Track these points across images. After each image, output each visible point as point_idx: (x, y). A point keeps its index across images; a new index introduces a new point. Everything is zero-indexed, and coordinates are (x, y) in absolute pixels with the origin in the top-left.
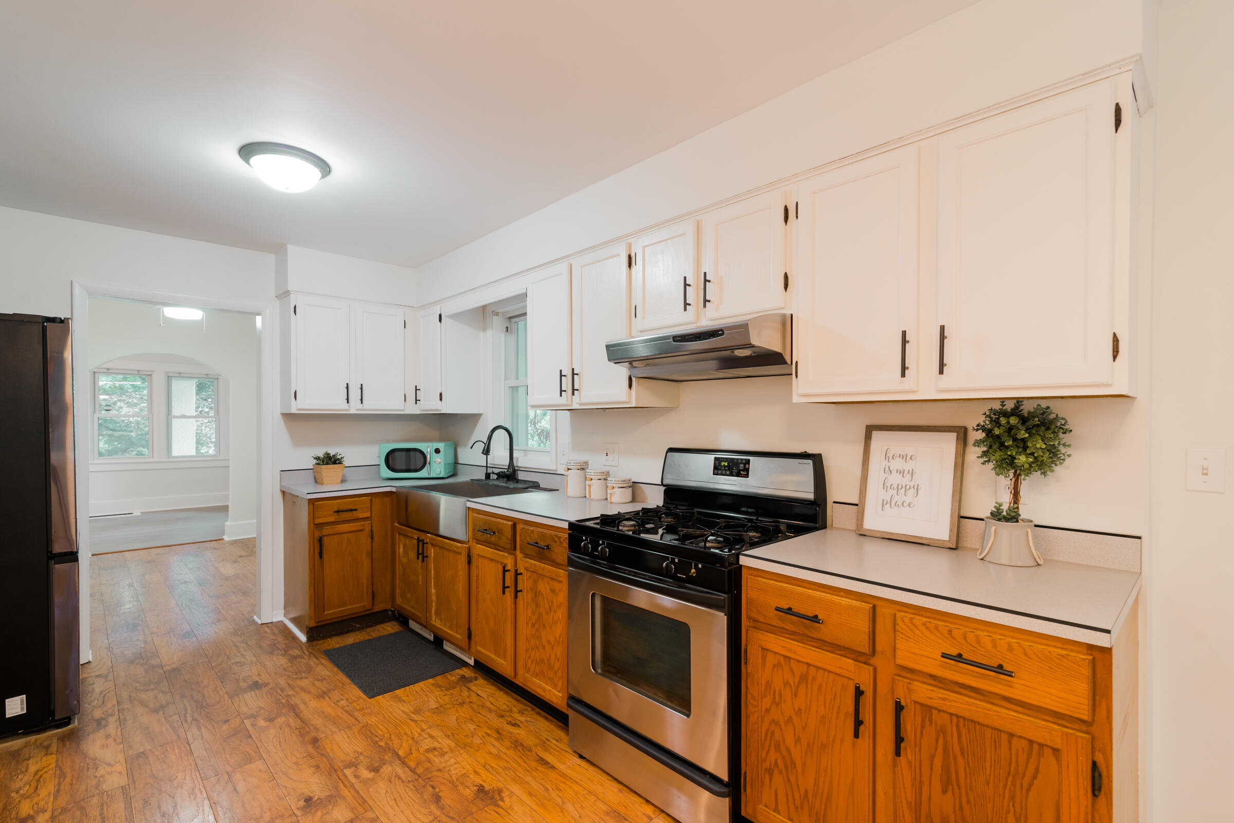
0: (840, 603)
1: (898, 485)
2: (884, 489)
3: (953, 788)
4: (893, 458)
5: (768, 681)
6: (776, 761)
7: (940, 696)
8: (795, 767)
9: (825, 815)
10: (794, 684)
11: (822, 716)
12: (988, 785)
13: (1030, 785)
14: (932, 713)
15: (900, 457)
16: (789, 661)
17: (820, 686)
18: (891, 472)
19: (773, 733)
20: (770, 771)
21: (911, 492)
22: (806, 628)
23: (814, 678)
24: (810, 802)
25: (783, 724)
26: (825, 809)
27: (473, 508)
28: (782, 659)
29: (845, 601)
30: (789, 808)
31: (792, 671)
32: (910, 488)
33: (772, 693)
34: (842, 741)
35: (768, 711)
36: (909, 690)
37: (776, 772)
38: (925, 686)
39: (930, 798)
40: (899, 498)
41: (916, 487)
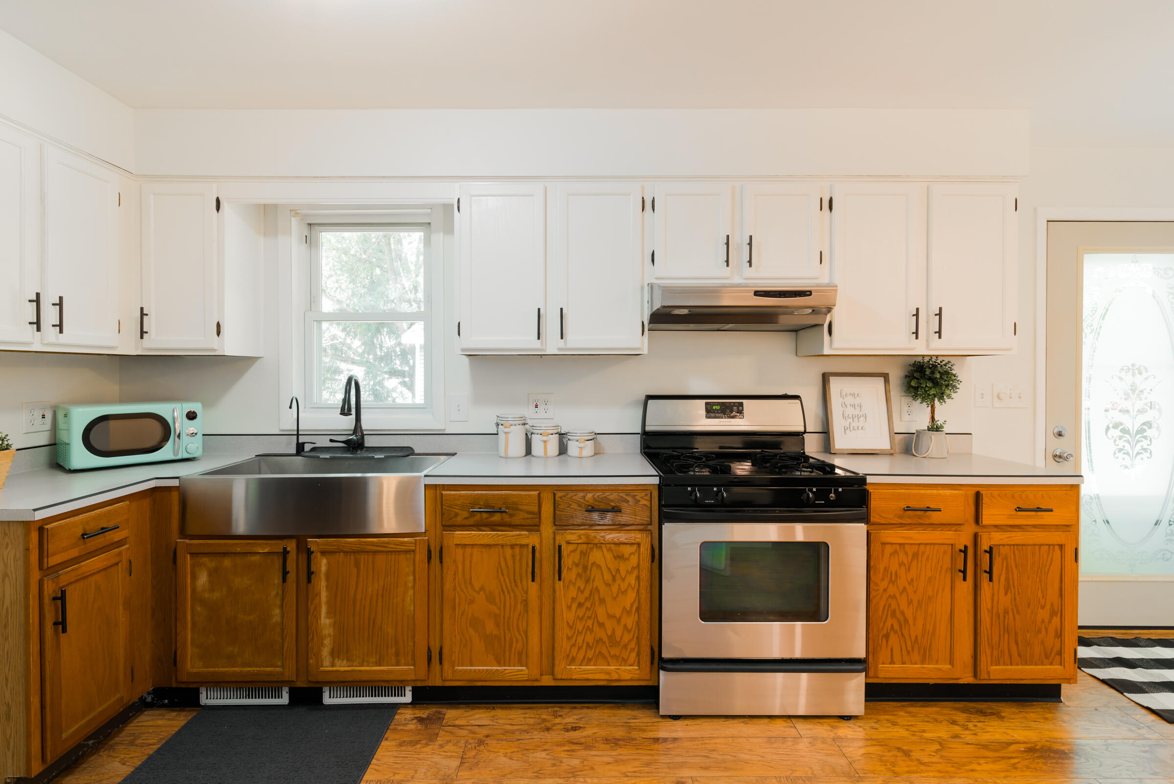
0: (945, 494)
1: (853, 415)
2: (843, 418)
3: (1011, 591)
4: (846, 396)
5: (886, 567)
6: (892, 625)
7: (1008, 536)
8: (908, 623)
9: (930, 646)
10: (908, 562)
11: (930, 578)
12: (1029, 579)
13: (1049, 570)
14: (1000, 549)
15: (850, 395)
16: (904, 547)
17: (928, 556)
18: (846, 406)
19: (890, 605)
20: (887, 636)
21: (862, 419)
22: (920, 518)
23: (923, 553)
24: (919, 643)
25: (898, 595)
26: (930, 643)
27: (439, 485)
28: (898, 546)
29: (948, 492)
30: (902, 655)
31: (906, 553)
32: (861, 416)
33: (889, 576)
34: (943, 589)
35: (885, 590)
36: (990, 539)
37: (892, 634)
38: (997, 533)
39: (998, 602)
40: (855, 424)
41: (864, 415)
